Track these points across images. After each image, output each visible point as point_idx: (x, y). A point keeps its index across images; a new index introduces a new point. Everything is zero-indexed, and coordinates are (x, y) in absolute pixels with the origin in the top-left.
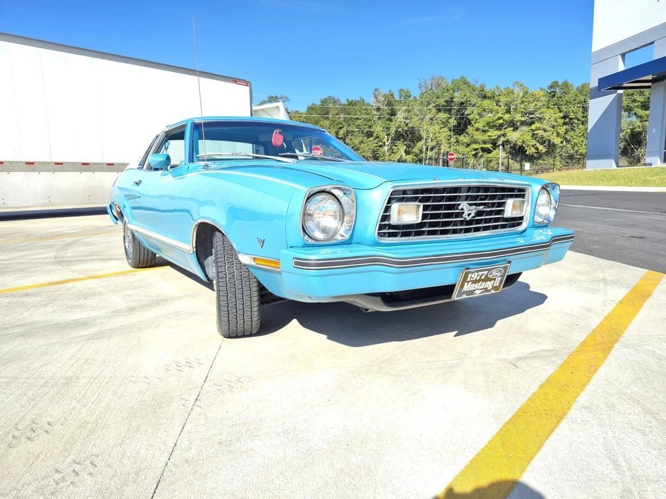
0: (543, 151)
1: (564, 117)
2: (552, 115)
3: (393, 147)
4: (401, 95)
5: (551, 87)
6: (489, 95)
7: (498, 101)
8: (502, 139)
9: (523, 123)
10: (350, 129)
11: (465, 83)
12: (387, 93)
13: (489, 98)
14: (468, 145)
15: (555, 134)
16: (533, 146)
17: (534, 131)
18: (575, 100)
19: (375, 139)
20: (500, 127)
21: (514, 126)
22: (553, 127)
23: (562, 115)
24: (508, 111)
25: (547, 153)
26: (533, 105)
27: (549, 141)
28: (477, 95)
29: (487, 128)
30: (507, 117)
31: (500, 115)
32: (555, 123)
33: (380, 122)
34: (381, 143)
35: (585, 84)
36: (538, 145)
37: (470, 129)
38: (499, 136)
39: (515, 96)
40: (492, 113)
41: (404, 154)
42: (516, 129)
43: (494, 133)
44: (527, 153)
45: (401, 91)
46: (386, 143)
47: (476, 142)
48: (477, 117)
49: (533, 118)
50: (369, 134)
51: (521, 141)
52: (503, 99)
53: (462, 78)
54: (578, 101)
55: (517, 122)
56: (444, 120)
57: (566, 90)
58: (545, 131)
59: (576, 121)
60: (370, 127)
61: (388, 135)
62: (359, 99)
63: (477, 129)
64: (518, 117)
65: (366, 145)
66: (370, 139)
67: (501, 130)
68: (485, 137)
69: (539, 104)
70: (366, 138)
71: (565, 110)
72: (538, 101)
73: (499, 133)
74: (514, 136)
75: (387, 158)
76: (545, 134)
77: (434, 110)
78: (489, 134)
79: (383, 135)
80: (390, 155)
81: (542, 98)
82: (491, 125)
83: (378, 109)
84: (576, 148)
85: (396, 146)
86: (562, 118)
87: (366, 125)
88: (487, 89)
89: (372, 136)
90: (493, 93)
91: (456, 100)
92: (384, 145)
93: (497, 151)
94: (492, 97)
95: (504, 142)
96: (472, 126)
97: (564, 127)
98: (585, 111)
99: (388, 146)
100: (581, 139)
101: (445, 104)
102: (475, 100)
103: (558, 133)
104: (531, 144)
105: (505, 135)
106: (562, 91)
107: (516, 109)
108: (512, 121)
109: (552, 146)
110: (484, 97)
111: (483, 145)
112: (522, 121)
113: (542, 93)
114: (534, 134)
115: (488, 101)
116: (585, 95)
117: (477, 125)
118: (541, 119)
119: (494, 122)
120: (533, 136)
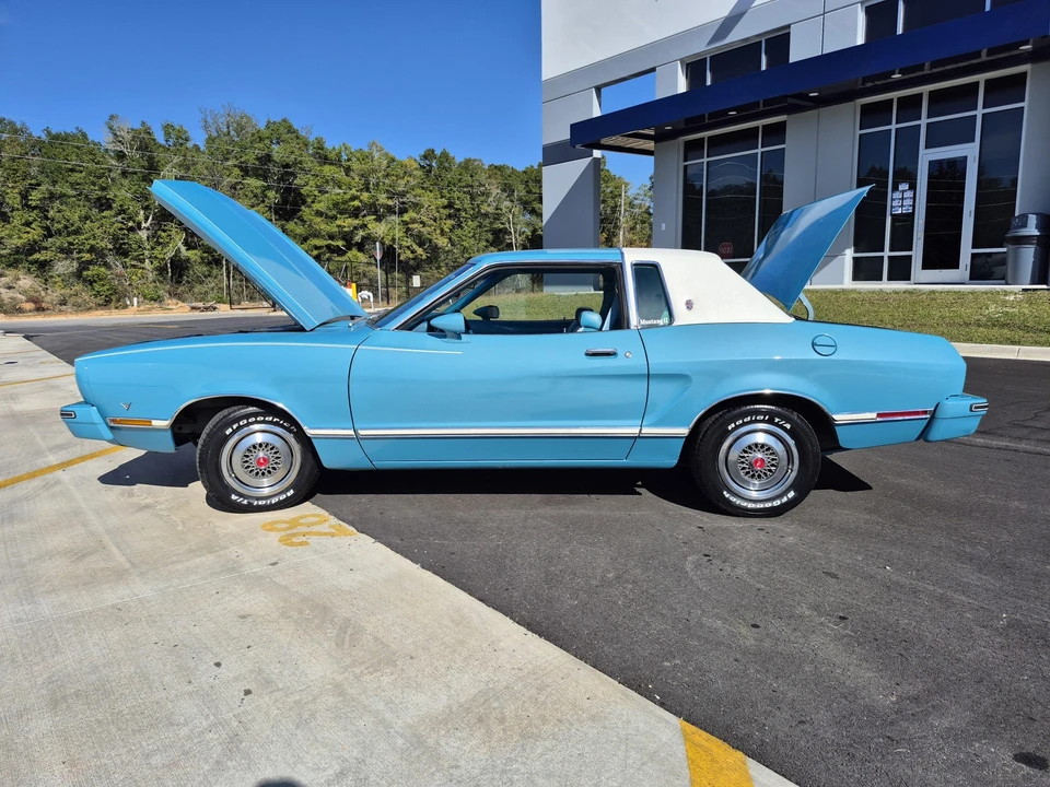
0: (424, 257)
1: (450, 206)
2: (431, 201)
3: (159, 232)
4: (167, 134)
5: (425, 157)
6: (332, 156)
7: (348, 170)
8: (361, 233)
9: (390, 210)
10: (58, 189)
11: (291, 130)
12: (138, 126)
13: (332, 162)
14: (305, 239)
15: (438, 231)
16: (408, 247)
17: (407, 224)
18: (460, 181)
19: (117, 215)
20: (355, 213)
21: (379, 213)
22: (435, 221)
23: (445, 202)
24: (368, 190)
25: (429, 260)
26: (402, 182)
27: (430, 241)
28: (313, 155)
29: (334, 212)
30: (365, 196)
31: (354, 191)
32: (437, 215)
33: (126, 182)
34: (130, 224)
35: (470, 160)
36: (415, 247)
37: (306, 212)
38: (355, 228)
39: (376, 163)
40: (340, 187)
41: (183, 249)
42: (379, 219)
43: (348, 223)
44: (402, 258)
45: (168, 129)
46: (143, 225)
47: (317, 235)
48: (316, 193)
49: (403, 203)
50: (104, 204)
51: (390, 238)
52: (355, 165)
53: (284, 120)
54: (464, 184)
55: (382, 206)
56: (259, 191)
57: (447, 165)
58: (422, 222)
59: (464, 214)
60: (103, 189)
61: (146, 208)
62: (75, 131)
63: (319, 213)
64: (383, 199)
65: (97, 224)
66: (106, 213)
67: (356, 217)
68: (332, 228)
69: (413, 182)
70: (95, 211)
71: (448, 195)
72: (410, 176)
73: (356, 222)
74: (380, 229)
75: (146, 253)
76: (424, 230)
77: (237, 171)
78: (338, 222)
79: (133, 207)
80: (153, 248)
81: (415, 172)
82: (341, 209)
83: (121, 156)
84: (466, 255)
85: (164, 231)
86: (445, 207)
87: (94, 184)
88: (328, 146)
89: (110, 207)
90: (339, 155)
91: (276, 157)
92: (140, 228)
93: (354, 251)
94: (337, 162)
95: (363, 238)
96: (309, 207)
97: (450, 222)
98: (472, 199)
99: (148, 229)
100: (472, 241)
101: (257, 163)
102: (309, 162)
103: (442, 230)
104: (404, 244)
105: (364, 226)
106: (441, 166)
107: (378, 184)
108: (373, 205)
109: (435, 249)
110: (325, 159)
111: (330, 242)
112: (388, 206)
113: (416, 165)
114: (408, 229)
115: (332, 167)
116: (471, 176)
117: (316, 206)
118: (417, 206)
119: (345, 202)
120: (406, 232)
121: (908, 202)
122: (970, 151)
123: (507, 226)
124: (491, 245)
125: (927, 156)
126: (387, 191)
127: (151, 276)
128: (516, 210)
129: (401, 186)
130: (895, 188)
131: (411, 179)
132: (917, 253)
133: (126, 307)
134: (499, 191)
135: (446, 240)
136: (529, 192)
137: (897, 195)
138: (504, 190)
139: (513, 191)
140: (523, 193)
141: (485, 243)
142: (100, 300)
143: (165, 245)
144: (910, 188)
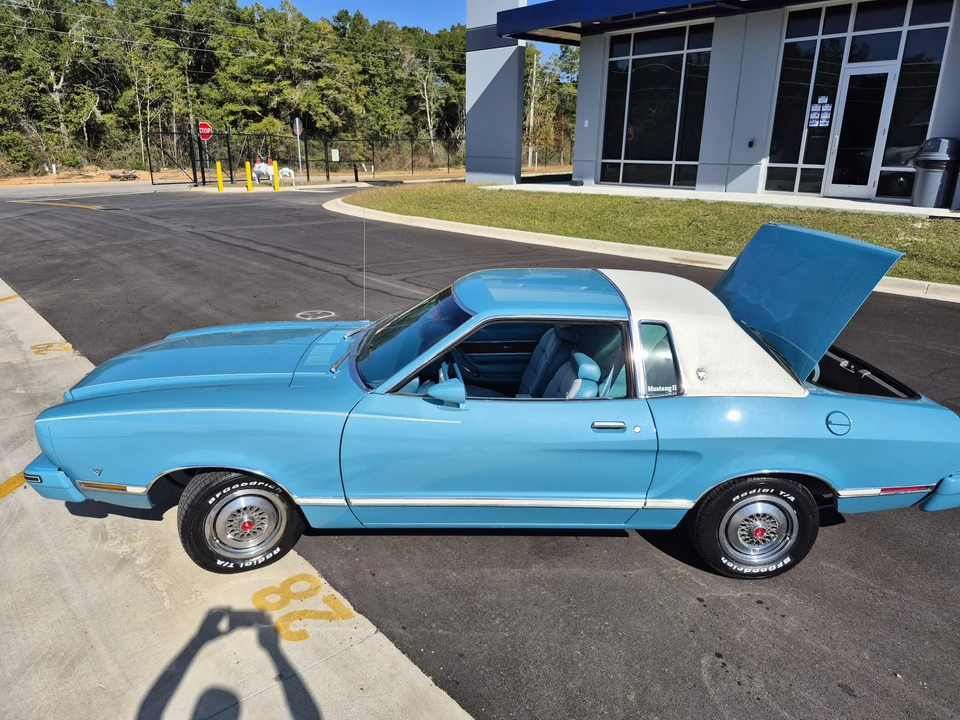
0: (340, 125)
1: (364, 72)
2: (346, 66)
3: (72, 95)
5: (339, 19)
6: (245, 16)
7: (261, 31)
8: (277, 99)
9: (306, 75)
13: (245, 23)
14: (220, 104)
15: (354, 98)
16: (324, 114)
17: (323, 89)
18: (374, 45)
19: (26, 76)
20: (270, 77)
21: (294, 77)
22: (350, 87)
23: (361, 68)
24: (282, 53)
25: (345, 129)
26: (316, 46)
27: (346, 108)
28: (225, 15)
29: (249, 77)
30: (279, 60)
31: (268, 56)
32: (352, 81)
33: (33, 40)
34: (42, 86)
35: (383, 22)
36: (331, 113)
37: (220, 75)
38: (271, 93)
39: (289, 25)
40: (254, 50)
41: (98, 113)
42: (294, 85)
43: (263, 88)
44: (318, 125)
46: (55, 87)
47: (233, 100)
48: (230, 54)
49: (318, 68)
50: (11, 64)
51: (306, 104)
52: (269, 28)
54: (378, 49)
55: (297, 70)
56: (171, 53)
57: (360, 28)
58: (338, 89)
59: (378, 80)
60: (9, 48)
61: (57, 69)
63: (234, 78)
64: (297, 63)
65: (7, 86)
66: (14, 74)
67: (272, 82)
68: (247, 93)
69: (327, 46)
70: (3, 71)
71: (363, 60)
72: (324, 39)
73: (271, 87)
74: (295, 95)
75: (61, 116)
76: (340, 97)
77: (148, 32)
78: (253, 87)
79: (44, 68)
80: (67, 112)
81: (329, 35)
82: (255, 72)
83: (25, 12)
84: (381, 123)
85: (78, 94)
86: (360, 73)
88: (240, 5)
89: (18, 67)
90: (251, 15)
91: (187, 17)
92: (51, 90)
93: (270, 118)
94: (250, 22)
95: (279, 104)
96: (223, 70)
97: (365, 89)
98: (387, 64)
99: (60, 91)
100: (387, 109)
101: (169, 22)
102: (221, 22)
103: (357, 97)
104: (320, 110)
105: (279, 92)
106: (354, 27)
107: (291, 48)
108: (288, 69)
109: (350, 116)
110: (237, 20)
111: (246, 107)
112: (303, 71)
113: (330, 28)
114: (323, 96)
115: (245, 29)
116: (386, 40)
117: (230, 69)
118: (331, 72)
119: (259, 66)
120: (322, 99)
121: (826, 116)
122: (892, 68)
123: (421, 93)
124: (406, 112)
125: (849, 70)
126: (302, 55)
127: (68, 141)
128: (431, 76)
129: (315, 50)
130: (815, 101)
131: (325, 43)
132: (829, 167)
133: (45, 173)
134: (413, 56)
135: (361, 107)
136: (443, 58)
137: (816, 108)
138: (418, 56)
139: (427, 58)
140: (437, 60)
141: (399, 111)
142: (17, 166)
143: (78, 108)
144: (829, 102)
